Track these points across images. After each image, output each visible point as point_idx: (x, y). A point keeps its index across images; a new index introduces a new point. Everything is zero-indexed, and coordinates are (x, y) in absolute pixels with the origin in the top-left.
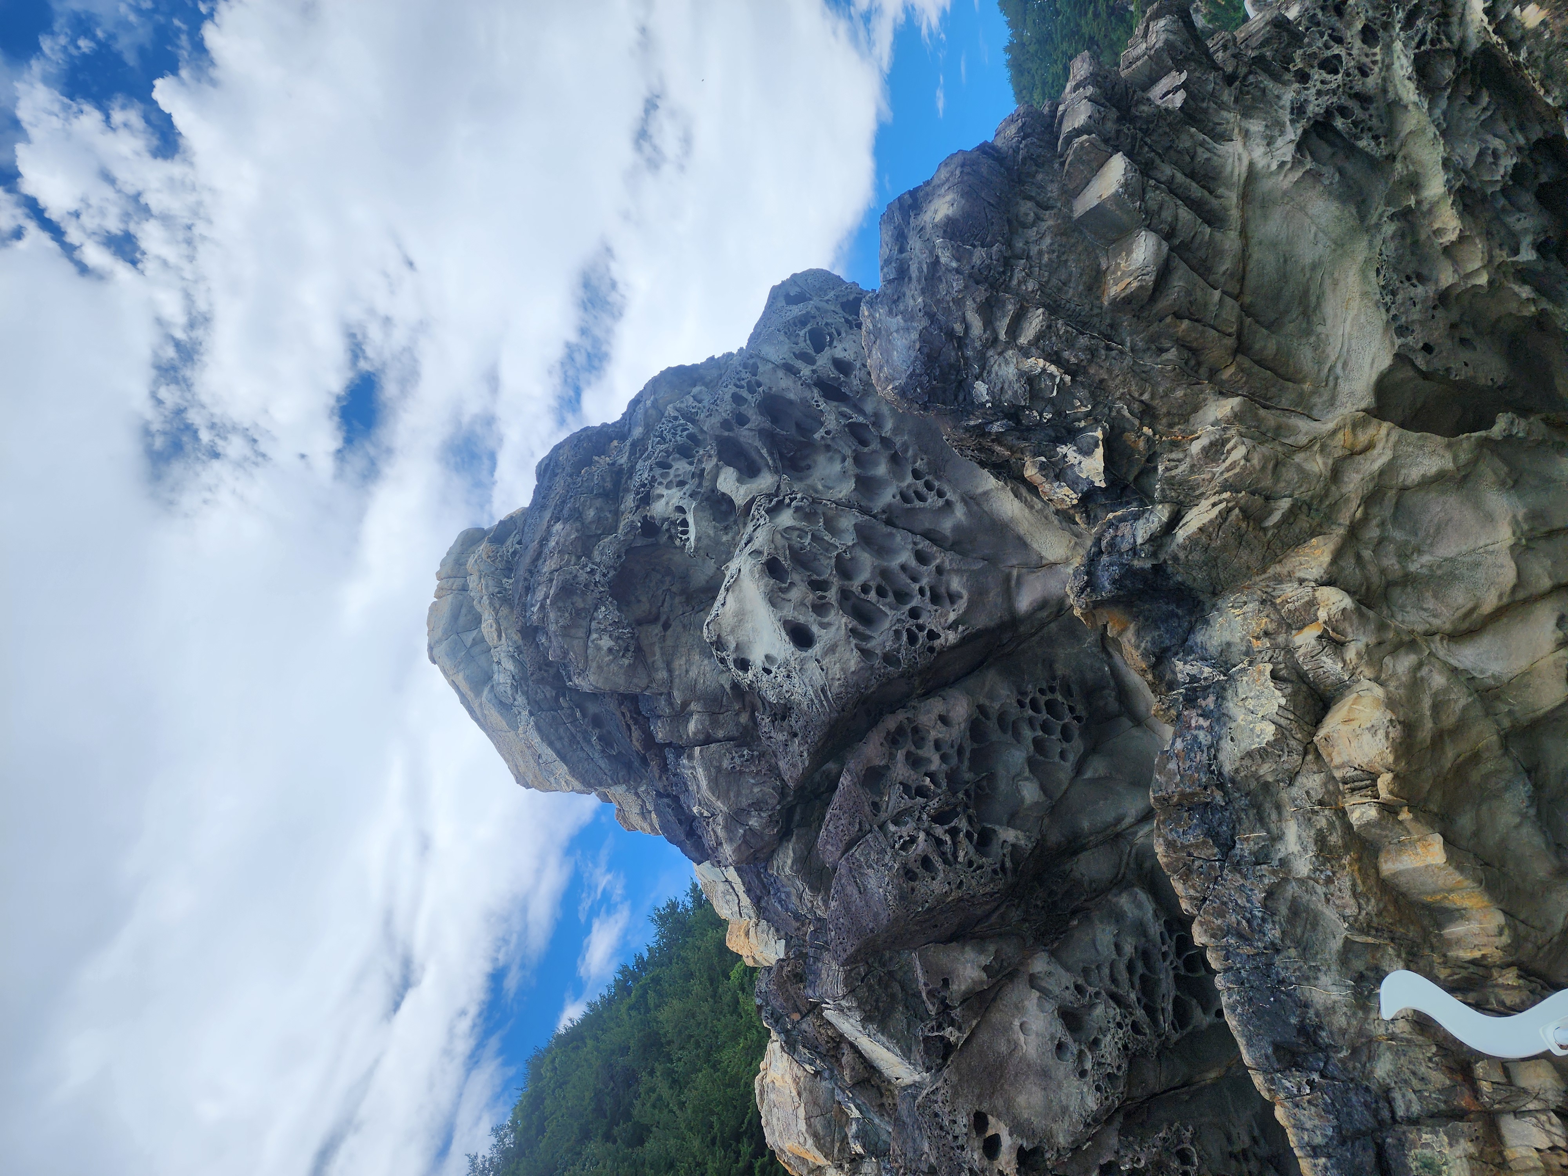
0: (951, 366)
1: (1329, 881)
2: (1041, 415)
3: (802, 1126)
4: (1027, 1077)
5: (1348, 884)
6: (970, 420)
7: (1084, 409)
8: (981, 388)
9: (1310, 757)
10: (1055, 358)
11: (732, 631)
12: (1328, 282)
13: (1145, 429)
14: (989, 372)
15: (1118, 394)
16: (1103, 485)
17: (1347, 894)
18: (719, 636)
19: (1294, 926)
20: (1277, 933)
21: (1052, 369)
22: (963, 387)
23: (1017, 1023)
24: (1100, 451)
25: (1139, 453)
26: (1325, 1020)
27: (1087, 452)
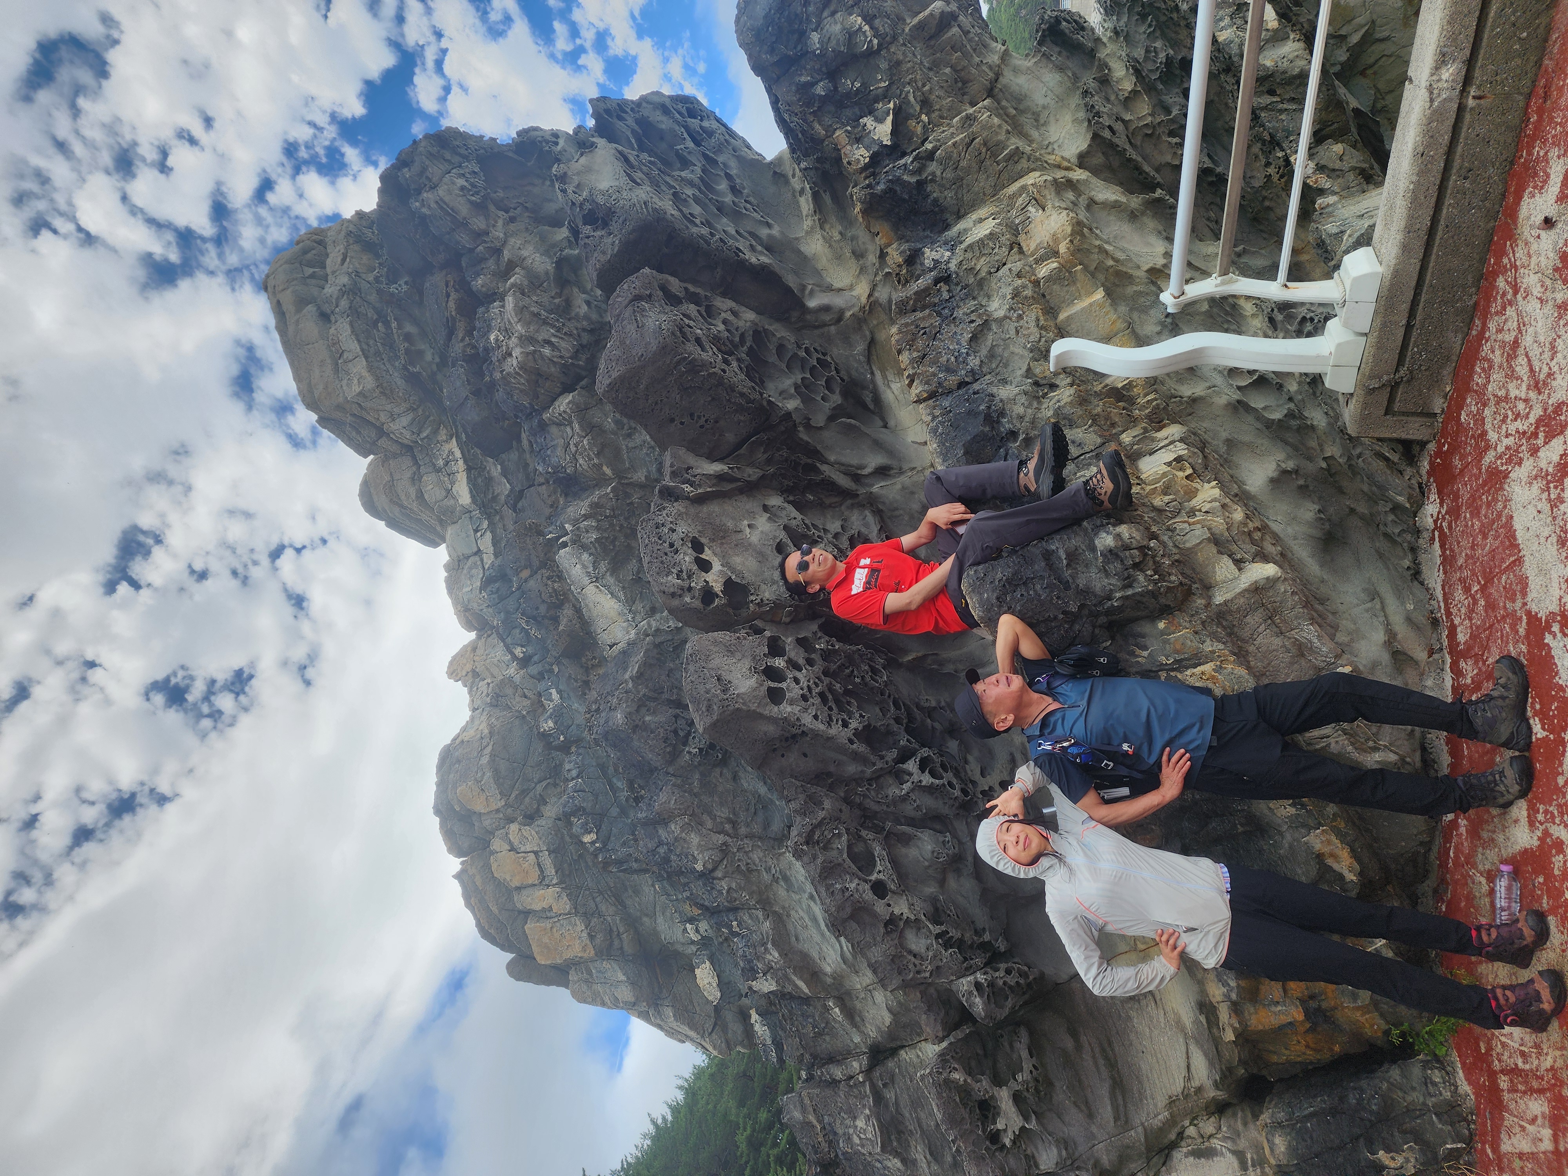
0: (797, 15)
1: (1020, 317)
2: (853, 84)
3: (485, 760)
4: (747, 550)
5: (1034, 318)
6: (801, 75)
7: (883, 85)
8: (815, 37)
9: (1015, 249)
10: (869, 19)
11: (578, 174)
12: (1052, 119)
13: (923, 116)
14: (822, 29)
15: (907, 80)
16: (889, 143)
17: (1032, 324)
18: (565, 173)
19: (991, 361)
20: (977, 362)
21: (867, 28)
22: (802, 35)
23: (746, 522)
24: (890, 118)
25: (917, 136)
26: (1007, 407)
27: (880, 120)
